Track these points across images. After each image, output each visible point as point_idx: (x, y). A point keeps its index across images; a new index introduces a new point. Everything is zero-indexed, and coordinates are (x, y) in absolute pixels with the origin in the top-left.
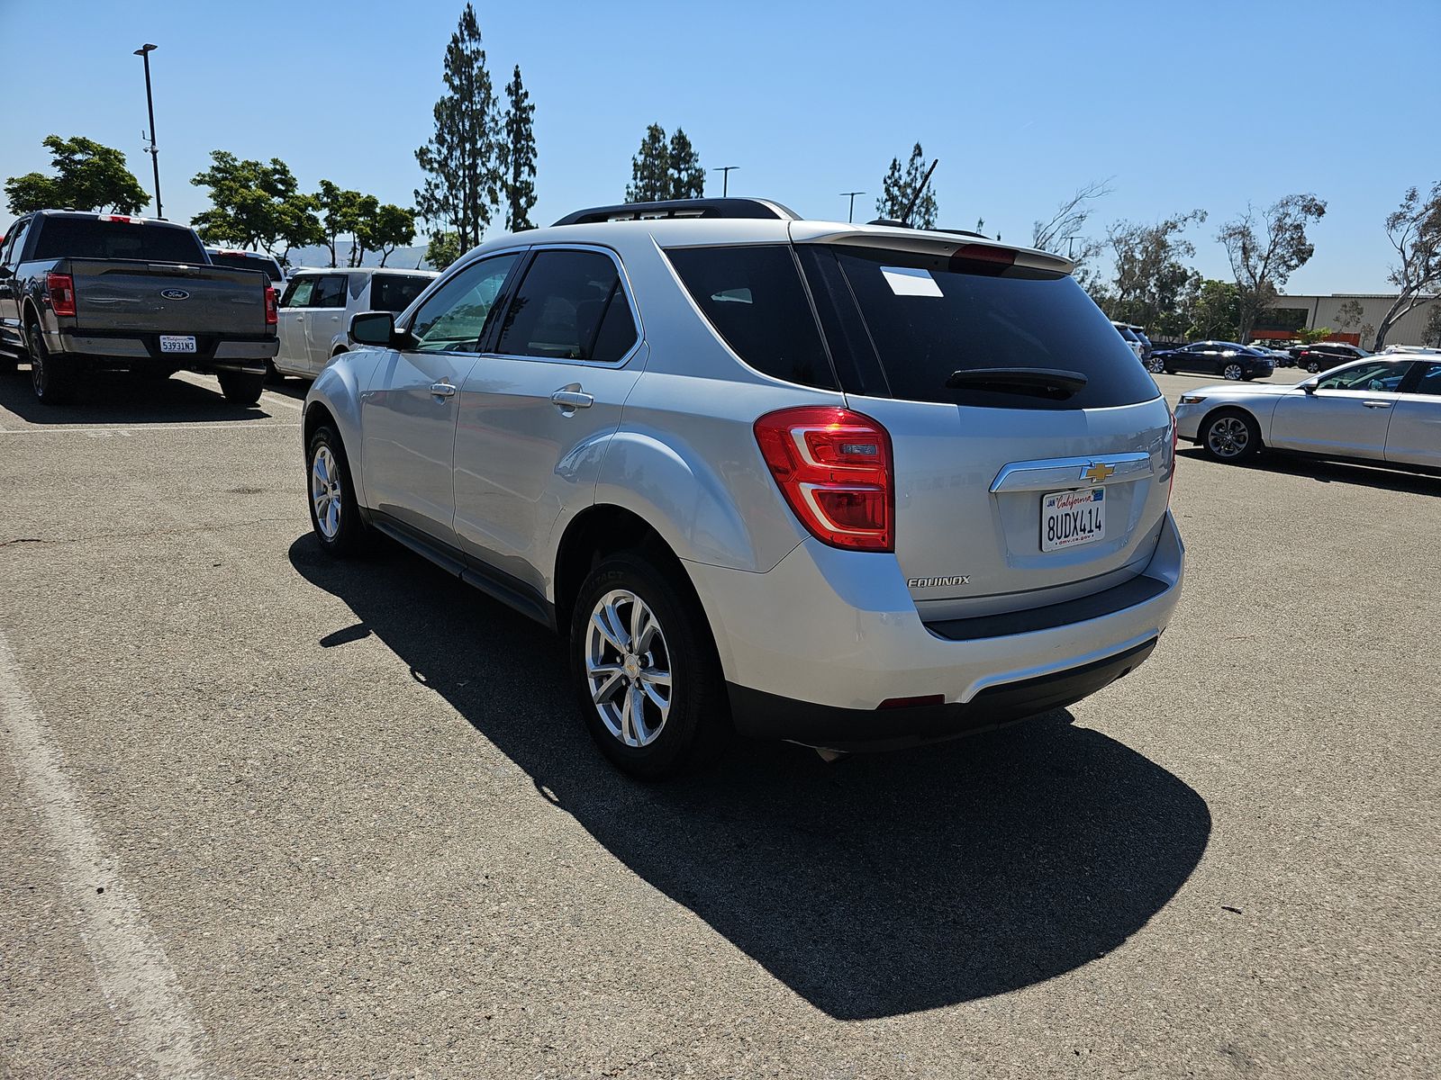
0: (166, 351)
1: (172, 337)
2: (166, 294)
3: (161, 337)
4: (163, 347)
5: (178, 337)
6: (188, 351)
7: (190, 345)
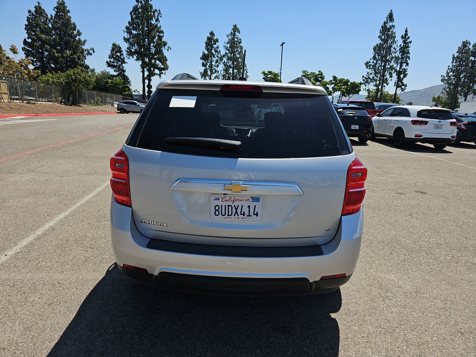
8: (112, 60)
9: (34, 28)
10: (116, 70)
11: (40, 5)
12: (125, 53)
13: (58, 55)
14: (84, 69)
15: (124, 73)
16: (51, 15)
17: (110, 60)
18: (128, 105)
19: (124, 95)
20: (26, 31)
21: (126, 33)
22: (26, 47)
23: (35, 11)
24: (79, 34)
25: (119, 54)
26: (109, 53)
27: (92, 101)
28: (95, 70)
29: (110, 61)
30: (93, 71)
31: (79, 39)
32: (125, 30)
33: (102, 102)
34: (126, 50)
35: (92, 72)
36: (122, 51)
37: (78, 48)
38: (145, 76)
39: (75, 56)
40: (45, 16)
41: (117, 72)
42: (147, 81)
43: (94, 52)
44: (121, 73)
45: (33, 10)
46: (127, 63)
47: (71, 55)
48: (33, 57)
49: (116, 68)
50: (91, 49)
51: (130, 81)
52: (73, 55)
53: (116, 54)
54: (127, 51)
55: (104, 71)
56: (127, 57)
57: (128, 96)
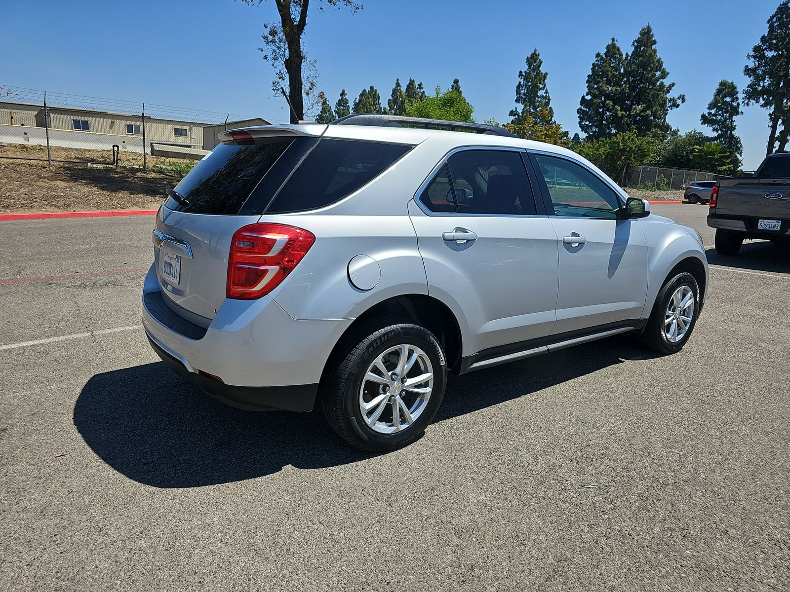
0: (760, 228)
1: (766, 221)
2: (767, 196)
3: (760, 220)
4: (759, 226)
5: (770, 221)
6: (774, 229)
7: (776, 226)
8: (713, 112)
9: (598, 78)
10: (717, 129)
11: (615, 42)
12: (741, 96)
13: (622, 114)
14: (659, 132)
15: (731, 132)
16: (627, 54)
17: (711, 111)
18: (706, 188)
19: (719, 171)
20: (587, 85)
21: (753, 59)
22: (583, 108)
23: (605, 54)
24: (664, 75)
25: (728, 99)
26: (711, 98)
27: (649, 183)
28: (679, 131)
29: (710, 114)
30: (675, 133)
31: (662, 83)
32: (752, 53)
33: (668, 184)
34: (746, 89)
35: (672, 135)
36: (737, 93)
37: (658, 98)
38: (777, 134)
39: (649, 112)
40: (618, 57)
41: (717, 131)
42: (777, 144)
43: (683, 102)
44: (726, 132)
45: (603, 51)
46: (742, 113)
47: (642, 111)
48: (588, 121)
49: (718, 125)
50: (679, 98)
51: (741, 146)
52: (646, 111)
53: (723, 100)
54: (746, 92)
55: (693, 133)
56: (743, 102)
57: (727, 173)
